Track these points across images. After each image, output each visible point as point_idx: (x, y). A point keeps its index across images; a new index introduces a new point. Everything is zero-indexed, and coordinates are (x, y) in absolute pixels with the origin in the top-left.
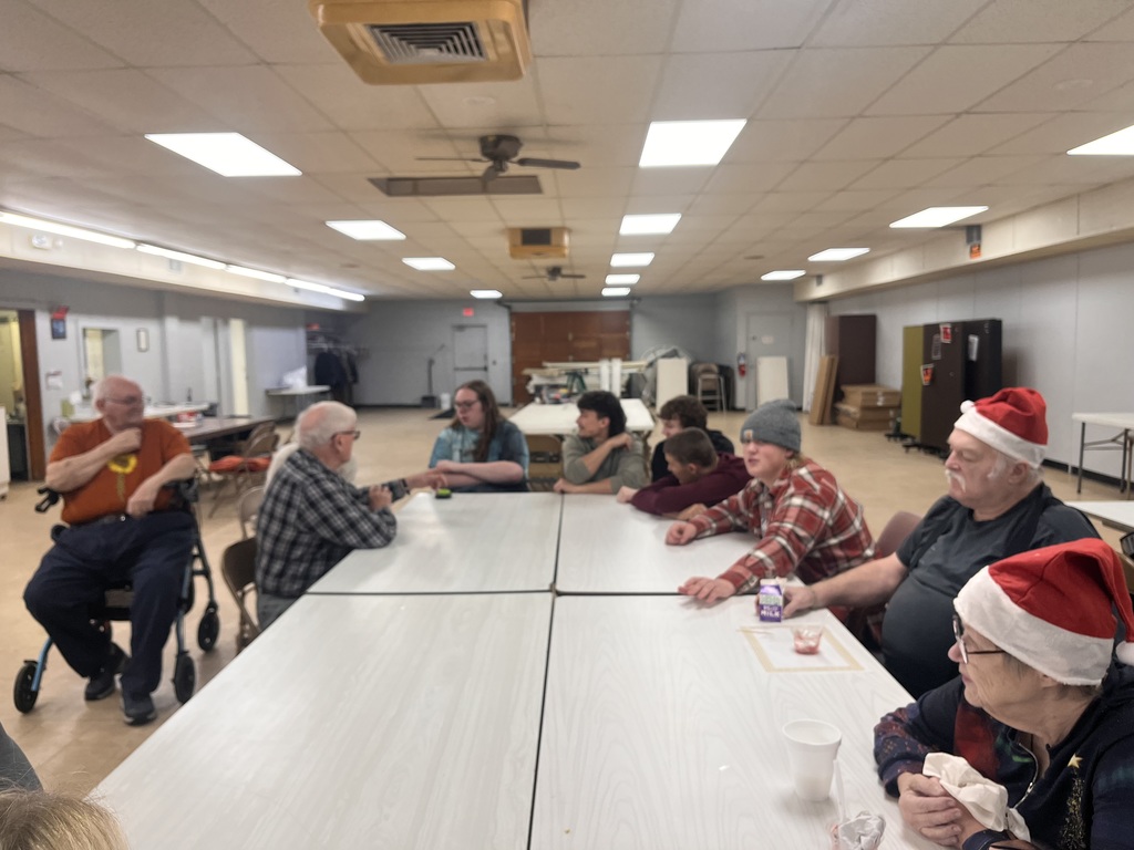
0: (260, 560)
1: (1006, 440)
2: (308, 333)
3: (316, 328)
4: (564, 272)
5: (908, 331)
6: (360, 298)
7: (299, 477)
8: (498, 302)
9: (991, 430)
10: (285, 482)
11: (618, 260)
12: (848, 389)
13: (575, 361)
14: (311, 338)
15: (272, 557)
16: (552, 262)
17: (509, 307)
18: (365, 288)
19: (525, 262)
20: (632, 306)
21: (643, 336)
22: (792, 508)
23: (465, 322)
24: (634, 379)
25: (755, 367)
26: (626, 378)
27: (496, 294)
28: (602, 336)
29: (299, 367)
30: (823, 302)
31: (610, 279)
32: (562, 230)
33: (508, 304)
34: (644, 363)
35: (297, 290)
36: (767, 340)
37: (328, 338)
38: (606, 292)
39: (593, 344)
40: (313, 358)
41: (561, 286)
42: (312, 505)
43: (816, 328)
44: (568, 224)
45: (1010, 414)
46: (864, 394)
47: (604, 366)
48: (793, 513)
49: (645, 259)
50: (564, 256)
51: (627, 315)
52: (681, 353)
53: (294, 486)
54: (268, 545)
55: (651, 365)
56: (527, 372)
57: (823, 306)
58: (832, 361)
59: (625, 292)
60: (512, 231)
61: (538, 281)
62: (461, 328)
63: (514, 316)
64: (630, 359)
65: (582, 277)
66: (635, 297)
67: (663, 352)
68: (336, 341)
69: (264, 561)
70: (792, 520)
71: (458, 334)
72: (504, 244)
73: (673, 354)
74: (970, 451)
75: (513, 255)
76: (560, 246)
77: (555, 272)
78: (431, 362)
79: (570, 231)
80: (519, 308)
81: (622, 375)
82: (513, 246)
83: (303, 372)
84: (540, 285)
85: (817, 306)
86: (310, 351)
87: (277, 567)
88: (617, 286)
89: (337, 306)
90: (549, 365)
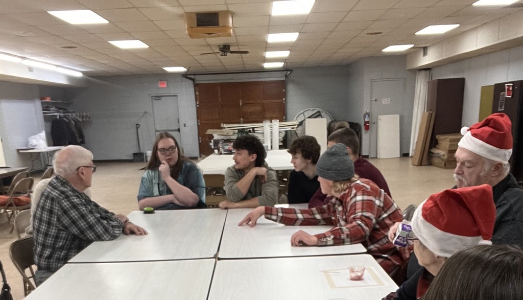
0: (36, 249)
1: (490, 151)
2: (42, 103)
3: (48, 100)
4: (232, 49)
5: (484, 89)
6: (80, 75)
7: (55, 193)
8: (185, 75)
9: (481, 146)
10: (47, 197)
11: (272, 38)
12: (439, 137)
13: (244, 122)
14: (46, 108)
15: (44, 246)
16: (222, 40)
17: (193, 80)
18: (82, 66)
19: (200, 41)
20: (286, 76)
21: (295, 100)
22: (357, 203)
23: (161, 93)
24: (289, 136)
25: (376, 123)
26: (283, 135)
27: (182, 69)
28: (264, 102)
29: (40, 132)
30: (427, 69)
31: (269, 55)
32: (227, 13)
33: (192, 77)
34: (297, 123)
35: (31, 69)
36: (385, 101)
37: (59, 109)
38: (267, 65)
39: (258, 108)
40: (49, 124)
41: (230, 60)
42: (65, 212)
43: (421, 90)
44: (231, 8)
45: (492, 134)
46: (451, 141)
47: (266, 125)
48: (359, 206)
49: (292, 37)
50: (229, 35)
51: (283, 84)
52: (323, 114)
53: (53, 200)
54: (41, 239)
55: (301, 124)
56: (209, 132)
57: (428, 72)
58: (430, 116)
59: (280, 65)
60: (189, 15)
61: (213, 56)
62: (158, 97)
63: (196, 86)
64: (286, 120)
65: (246, 52)
66: (288, 69)
67: (311, 113)
68: (65, 111)
69: (39, 249)
70: (360, 210)
71: (156, 103)
72: (184, 26)
73: (318, 115)
74: (469, 161)
75: (191, 36)
76: (226, 27)
77: (225, 49)
78: (138, 126)
79: (233, 14)
80: (201, 80)
81: (280, 132)
82: (190, 28)
83: (43, 134)
84: (214, 61)
85: (423, 73)
86: (46, 119)
87: (47, 252)
88: (274, 60)
89: (63, 81)
90: (225, 126)
